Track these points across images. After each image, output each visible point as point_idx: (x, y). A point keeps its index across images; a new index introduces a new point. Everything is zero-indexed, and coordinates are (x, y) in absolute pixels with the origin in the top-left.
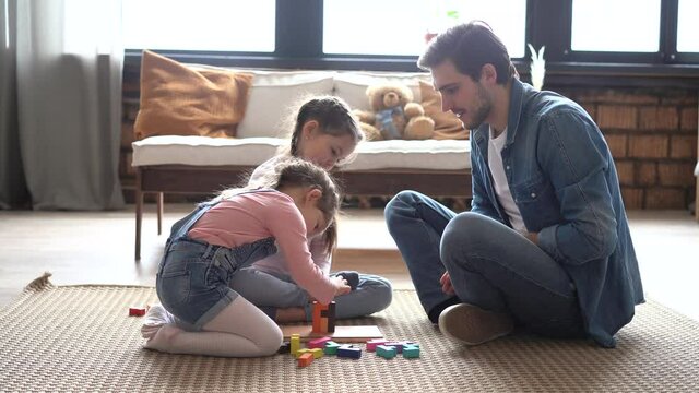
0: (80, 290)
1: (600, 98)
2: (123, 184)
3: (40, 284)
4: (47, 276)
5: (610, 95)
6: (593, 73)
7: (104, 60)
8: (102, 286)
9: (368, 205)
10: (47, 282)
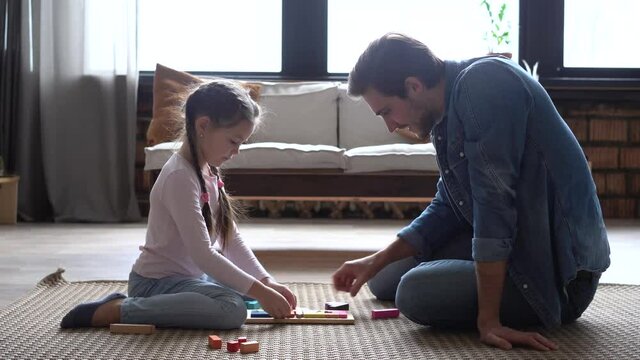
0: (92, 286)
1: (593, 112)
2: (139, 199)
3: (54, 279)
4: (60, 272)
5: (602, 110)
6: (585, 88)
7: (121, 80)
8: (113, 282)
9: (372, 216)
10: (60, 278)
